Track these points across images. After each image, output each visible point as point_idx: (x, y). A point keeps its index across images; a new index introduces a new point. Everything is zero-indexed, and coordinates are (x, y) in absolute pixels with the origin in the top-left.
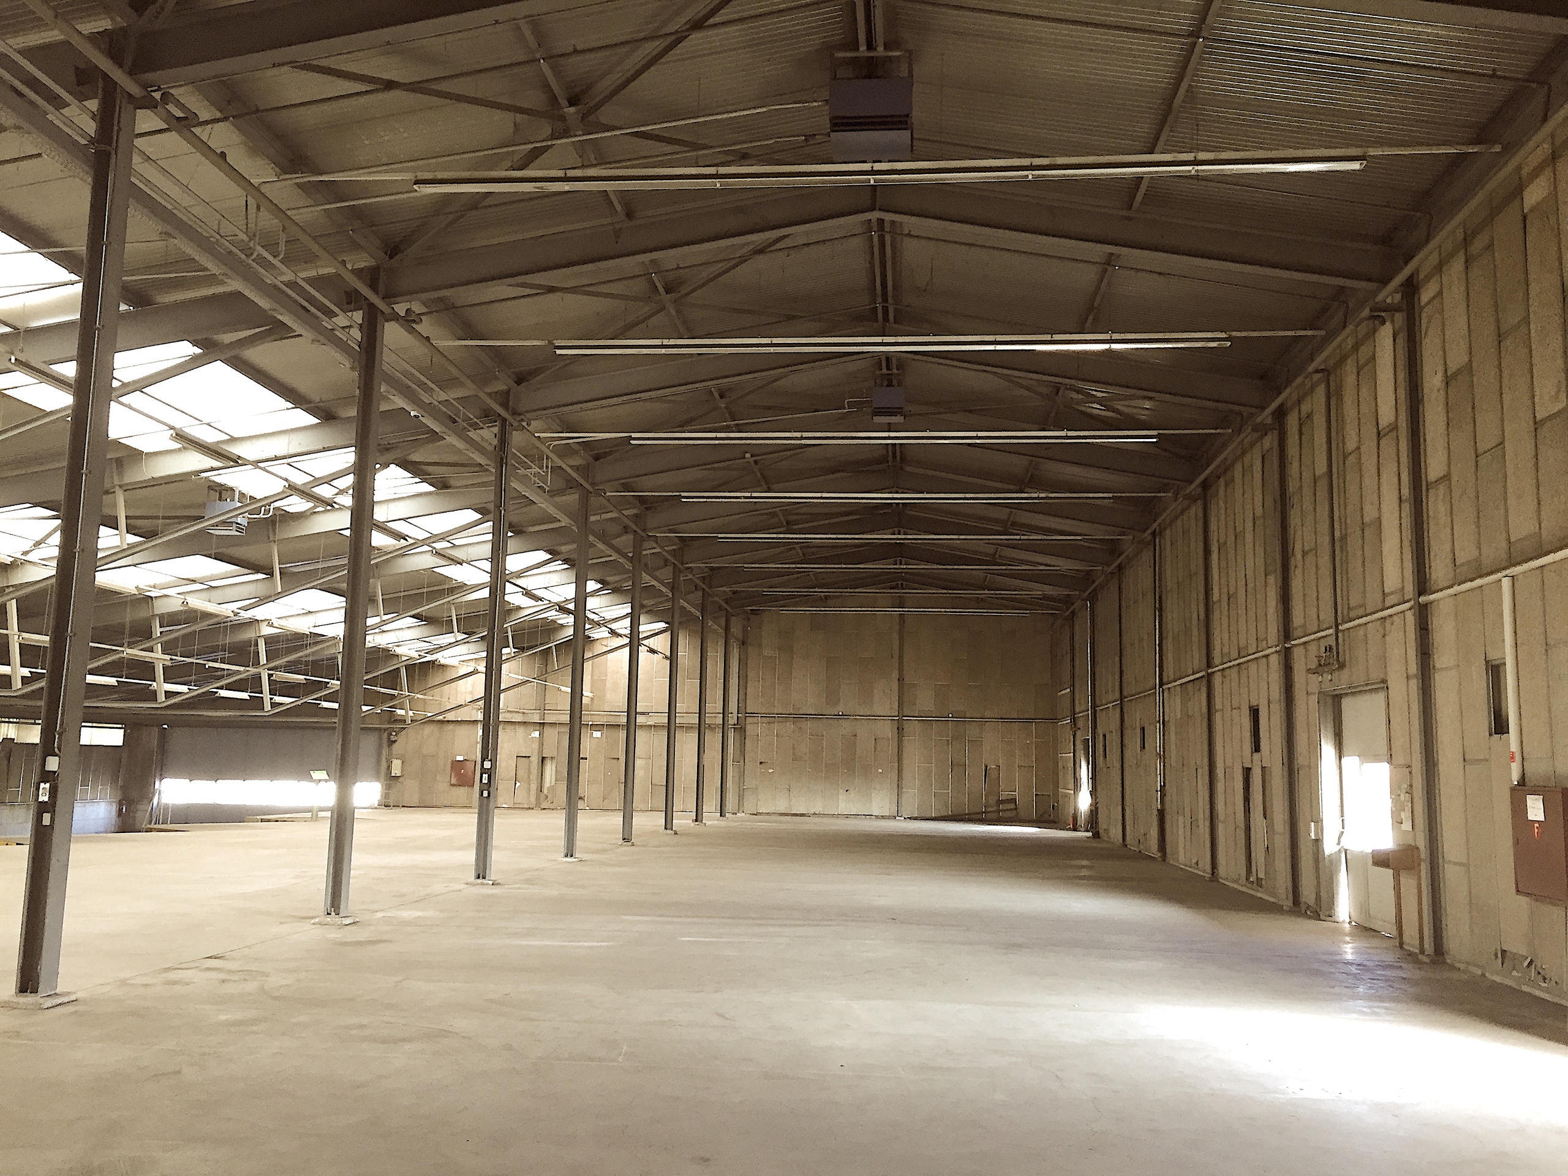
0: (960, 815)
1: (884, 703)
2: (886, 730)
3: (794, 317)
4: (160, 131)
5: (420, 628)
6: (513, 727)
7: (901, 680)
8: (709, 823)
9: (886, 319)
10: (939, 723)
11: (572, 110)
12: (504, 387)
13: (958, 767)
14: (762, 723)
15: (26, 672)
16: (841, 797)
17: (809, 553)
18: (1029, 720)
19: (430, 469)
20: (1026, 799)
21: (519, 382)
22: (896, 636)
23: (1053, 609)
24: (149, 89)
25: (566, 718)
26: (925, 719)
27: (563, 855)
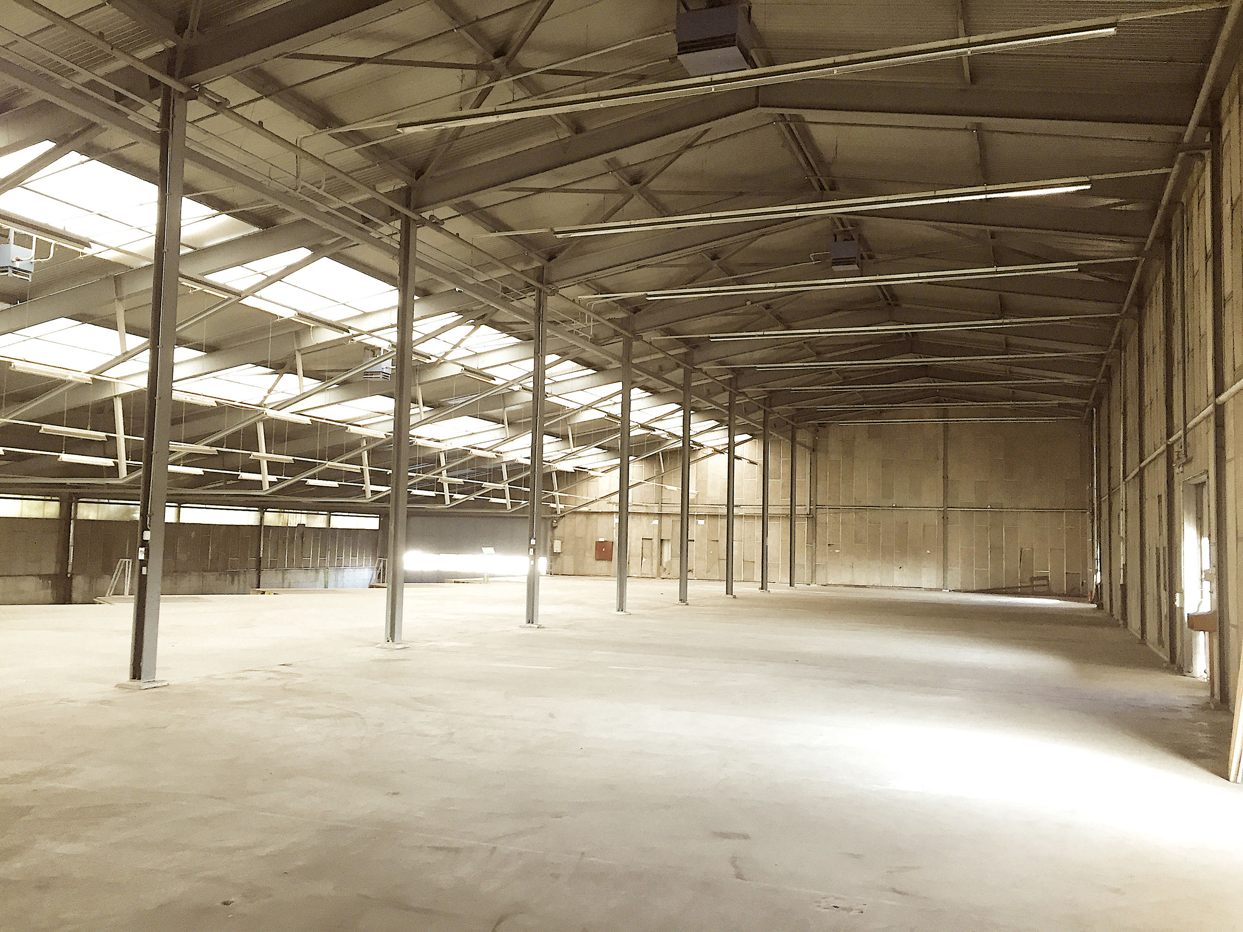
0: (999, 589)
1: (931, 496)
2: (934, 518)
3: (741, 194)
4: (213, 115)
5: (558, 443)
6: (639, 517)
7: (945, 477)
8: (772, 591)
9: (822, 188)
10: (978, 512)
11: (497, 61)
12: (540, 264)
13: (996, 549)
14: (829, 513)
15: (274, 478)
16: (895, 572)
17: (846, 377)
18: (1059, 511)
19: (514, 326)
20: (1059, 577)
21: (550, 260)
22: (941, 442)
23: (1073, 416)
24: (192, 87)
25: (679, 510)
26: (969, 510)
27: (616, 610)
